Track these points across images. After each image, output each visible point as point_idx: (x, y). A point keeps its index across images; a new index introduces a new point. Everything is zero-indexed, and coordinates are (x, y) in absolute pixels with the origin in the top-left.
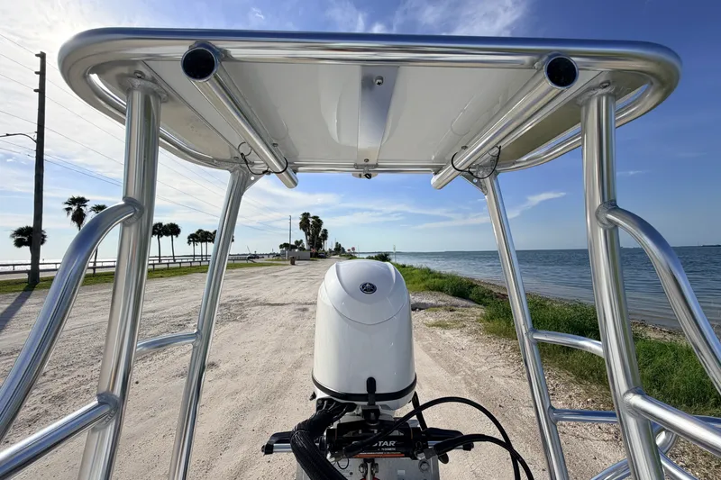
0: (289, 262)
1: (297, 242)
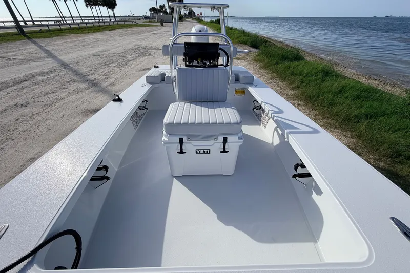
0: (160, 24)
1: (161, 6)
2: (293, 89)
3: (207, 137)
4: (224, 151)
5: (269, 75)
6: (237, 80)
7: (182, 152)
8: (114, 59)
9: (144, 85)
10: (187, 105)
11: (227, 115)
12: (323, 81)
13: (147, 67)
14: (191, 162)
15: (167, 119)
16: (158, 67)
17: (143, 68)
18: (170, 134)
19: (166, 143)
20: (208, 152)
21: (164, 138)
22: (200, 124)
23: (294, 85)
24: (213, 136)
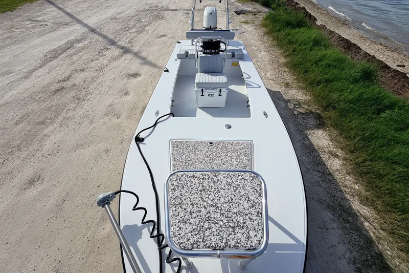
2: (286, 57)
3: (213, 89)
4: (220, 95)
5: (270, 42)
6: (233, 56)
7: (202, 95)
8: (131, 24)
9: (176, 60)
10: (204, 74)
11: (222, 79)
12: (311, 50)
13: (163, 34)
14: (206, 100)
15: (197, 81)
16: (180, 43)
17: (160, 34)
18: (198, 87)
19: (196, 91)
20: (213, 96)
21: (195, 89)
22: (210, 83)
23: (286, 54)
24: (216, 88)
